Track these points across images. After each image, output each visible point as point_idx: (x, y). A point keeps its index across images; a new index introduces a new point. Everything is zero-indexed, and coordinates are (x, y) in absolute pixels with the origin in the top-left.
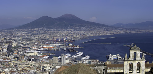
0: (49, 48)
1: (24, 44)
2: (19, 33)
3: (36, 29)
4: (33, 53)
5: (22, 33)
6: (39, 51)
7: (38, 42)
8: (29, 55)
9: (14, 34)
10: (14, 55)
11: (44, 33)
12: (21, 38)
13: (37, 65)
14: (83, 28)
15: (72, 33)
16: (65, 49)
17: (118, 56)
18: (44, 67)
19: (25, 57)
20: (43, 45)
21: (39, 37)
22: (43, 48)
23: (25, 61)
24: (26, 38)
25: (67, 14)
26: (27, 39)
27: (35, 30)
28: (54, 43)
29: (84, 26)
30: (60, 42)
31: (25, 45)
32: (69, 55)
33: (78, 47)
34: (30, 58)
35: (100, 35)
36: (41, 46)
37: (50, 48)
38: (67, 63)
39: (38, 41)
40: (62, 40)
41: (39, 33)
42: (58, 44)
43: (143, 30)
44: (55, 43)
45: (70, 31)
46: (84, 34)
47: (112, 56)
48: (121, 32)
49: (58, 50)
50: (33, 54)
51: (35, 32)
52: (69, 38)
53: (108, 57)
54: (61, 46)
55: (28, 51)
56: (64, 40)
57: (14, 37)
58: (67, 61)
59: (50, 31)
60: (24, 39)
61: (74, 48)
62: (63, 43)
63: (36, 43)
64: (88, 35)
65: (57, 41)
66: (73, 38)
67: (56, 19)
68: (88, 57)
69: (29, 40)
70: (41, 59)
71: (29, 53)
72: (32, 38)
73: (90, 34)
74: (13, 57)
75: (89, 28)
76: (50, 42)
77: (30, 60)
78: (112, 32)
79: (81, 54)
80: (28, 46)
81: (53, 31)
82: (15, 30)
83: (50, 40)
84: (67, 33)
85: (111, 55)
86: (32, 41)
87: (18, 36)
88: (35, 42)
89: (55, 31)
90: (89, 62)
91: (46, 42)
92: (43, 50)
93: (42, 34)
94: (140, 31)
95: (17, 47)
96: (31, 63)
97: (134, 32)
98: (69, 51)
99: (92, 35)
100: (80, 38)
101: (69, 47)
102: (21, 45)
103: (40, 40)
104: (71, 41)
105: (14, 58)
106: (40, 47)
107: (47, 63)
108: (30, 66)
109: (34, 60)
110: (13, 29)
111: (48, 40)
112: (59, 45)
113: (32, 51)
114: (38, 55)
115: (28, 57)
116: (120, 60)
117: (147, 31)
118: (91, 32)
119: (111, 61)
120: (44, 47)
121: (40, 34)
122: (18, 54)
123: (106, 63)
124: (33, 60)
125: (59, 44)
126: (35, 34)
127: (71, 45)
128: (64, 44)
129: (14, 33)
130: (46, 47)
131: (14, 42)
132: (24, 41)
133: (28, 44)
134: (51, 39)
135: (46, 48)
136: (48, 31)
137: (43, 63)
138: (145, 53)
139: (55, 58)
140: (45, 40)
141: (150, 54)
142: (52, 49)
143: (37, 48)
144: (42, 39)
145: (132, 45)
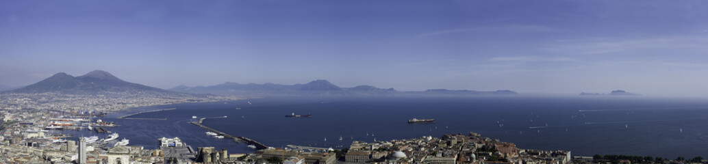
0: (64, 125)
1: (24, 117)
2: (18, 99)
3: (46, 94)
4: (36, 133)
5: (22, 100)
6: (47, 131)
7: (47, 115)
8: (29, 136)
9: (10, 100)
10: (5, 135)
11: (59, 101)
12: (19, 108)
13: (41, 154)
14: (122, 93)
15: (103, 102)
16: (90, 128)
17: (176, 141)
18: (52, 157)
19: (22, 139)
21: (49, 106)
22: (55, 125)
23: (22, 147)
24: (28, 108)
25: (97, 71)
26: (30, 109)
27: (44, 96)
28: (73, 118)
29: (124, 91)
30: (82, 116)
31: (26, 119)
32: (95, 138)
33: (111, 125)
34: (30, 142)
35: (150, 105)
36: (52, 122)
37: (66, 125)
38: (92, 152)
39: (48, 113)
40: (86, 113)
41: (50, 100)
42: (79, 120)
43: (220, 97)
44: (76, 118)
45: (102, 98)
46: (123, 104)
47: (167, 141)
48: (185, 100)
49: (78, 130)
50: (37, 135)
51: (44, 99)
52: (98, 109)
53: (160, 143)
54: (85, 122)
55: (29, 130)
56: (90, 112)
57: (10, 105)
58: (91, 149)
59: (69, 97)
60: (25, 109)
61: (105, 127)
62: (88, 118)
63: (43, 117)
64: (130, 106)
65: (78, 115)
66: (104, 109)
67: (78, 78)
68: (126, 142)
69: (33, 111)
70: (48, 143)
71: (30, 132)
72: (39, 108)
73: (133, 103)
74: (3, 138)
75: (132, 94)
76: (66, 116)
77: (30, 145)
78: (169, 100)
79: (115, 136)
80: (31, 121)
81: (73, 98)
82: (12, 94)
83: (67, 113)
84: (95, 101)
85: (164, 138)
86: (37, 114)
87: (16, 105)
88: (43, 115)
89: (77, 98)
91: (60, 115)
92: (53, 129)
93: (55, 101)
94: (216, 98)
95: (12, 123)
96: (31, 149)
97: (205, 100)
98: (96, 132)
99: (137, 106)
100: (116, 109)
101: (97, 125)
102: (20, 119)
103: (51, 112)
104: (101, 115)
105: (5, 140)
106: (49, 124)
107: (57, 151)
108: (28, 154)
109: (37, 146)
110: (9, 92)
111: (63, 112)
112: (82, 122)
113: (36, 129)
114: (45, 138)
115: (28, 139)
116: (179, 147)
117: (227, 98)
118: (135, 101)
119: (165, 148)
120: (56, 123)
121: (51, 103)
122: (12, 134)
123: (155, 153)
124: (35, 145)
125: (82, 120)
126: (44, 102)
127: (101, 121)
128: (89, 120)
129: (10, 99)
130: (59, 123)
131: (8, 114)
132: (24, 113)
133: (30, 118)
134: (69, 111)
135: (59, 125)
136: (66, 97)
137: (50, 151)
138: (222, 135)
139: (71, 144)
140: (59, 111)
141: (230, 136)
142: (69, 127)
143: (44, 124)
144: (53, 111)
145: (201, 122)
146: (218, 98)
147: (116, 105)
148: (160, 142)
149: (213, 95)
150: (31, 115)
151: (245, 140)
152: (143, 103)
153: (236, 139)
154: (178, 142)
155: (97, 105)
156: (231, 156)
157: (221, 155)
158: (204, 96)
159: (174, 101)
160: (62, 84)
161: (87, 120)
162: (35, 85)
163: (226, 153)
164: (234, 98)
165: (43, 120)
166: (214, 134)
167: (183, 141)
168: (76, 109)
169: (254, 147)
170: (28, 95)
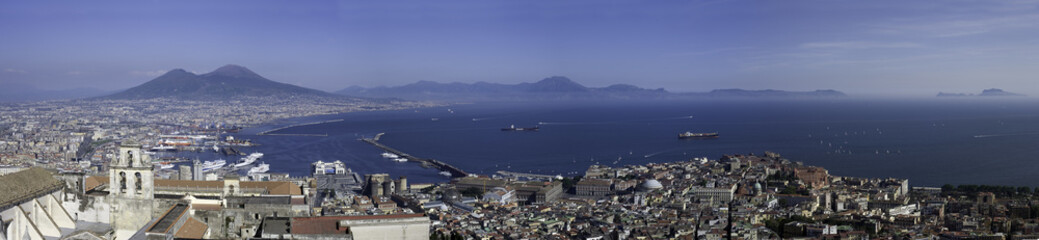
0: (178, 145)
1: (122, 134)
2: (115, 109)
3: (155, 100)
5: (121, 110)
7: (155, 131)
9: (103, 110)
10: (93, 159)
11: (174, 111)
12: (116, 121)
14: (267, 98)
15: (238, 112)
16: (216, 148)
17: (337, 166)
20: (165, 139)
21: (159, 118)
22: (165, 145)
24: (128, 120)
25: (230, 66)
26: (131, 122)
27: (153, 103)
28: (193, 134)
29: (269, 95)
30: (206, 132)
31: (124, 136)
32: (222, 163)
33: (247, 144)
35: (306, 115)
36: (161, 140)
37: (181, 145)
39: (157, 127)
41: (161, 109)
42: (201, 137)
43: (410, 103)
44: (196, 135)
45: (237, 105)
46: (267, 113)
47: (323, 166)
48: (357, 107)
49: (198, 151)
51: (152, 107)
52: (229, 122)
53: (314, 169)
54: (209, 140)
56: (218, 126)
57: (102, 117)
58: (213, 177)
59: (189, 105)
60: (124, 123)
61: (237, 147)
62: (214, 135)
63: (150, 134)
64: (278, 116)
65: (201, 130)
66: (239, 121)
67: (203, 77)
68: (265, 168)
69: (136, 125)
72: (144, 121)
73: (283, 112)
74: (89, 163)
75: (281, 98)
76: (183, 132)
78: (335, 108)
79: (251, 159)
81: (195, 105)
82: (106, 101)
83: (185, 128)
84: (227, 110)
85: (320, 162)
86: (141, 129)
87: (111, 117)
88: (149, 131)
89: (200, 107)
90: (266, 179)
91: (175, 130)
92: (163, 151)
93: (169, 111)
94: (403, 104)
95: (104, 142)
97: (388, 107)
98: (223, 153)
99: (286, 116)
100: (256, 122)
101: (227, 144)
102: (115, 137)
103: (162, 126)
104: (233, 130)
105: (92, 166)
106: (157, 144)
110: (102, 98)
111: (180, 126)
112: (204, 140)
116: (340, 175)
118: (284, 109)
119: (321, 176)
120: (167, 142)
121: (163, 113)
122: (103, 157)
125: (205, 137)
126: (153, 112)
127: (232, 138)
128: (216, 137)
129: (103, 108)
130: (172, 142)
131: (100, 129)
132: (123, 128)
133: (130, 135)
134: (188, 125)
135: (171, 145)
136: (185, 104)
138: (405, 157)
139: (185, 170)
140: (173, 125)
141: (416, 159)
142: (186, 148)
143: (150, 144)
144: (166, 125)
145: (377, 139)
146: (408, 104)
147: (257, 115)
148: (314, 167)
149: (400, 100)
150: (132, 131)
151: (436, 164)
152: (296, 112)
153: (425, 163)
154: (339, 167)
155: (230, 115)
156: (413, 187)
157: (398, 185)
158: (386, 101)
159: (341, 109)
160: (179, 85)
161: (212, 138)
162: (139, 87)
163: (404, 183)
164: (430, 104)
165: (150, 137)
166: (393, 156)
167: (347, 166)
168: (198, 122)
169: (448, 174)
170: (130, 102)
